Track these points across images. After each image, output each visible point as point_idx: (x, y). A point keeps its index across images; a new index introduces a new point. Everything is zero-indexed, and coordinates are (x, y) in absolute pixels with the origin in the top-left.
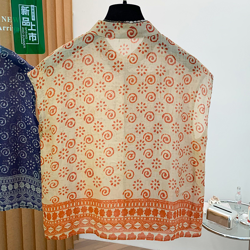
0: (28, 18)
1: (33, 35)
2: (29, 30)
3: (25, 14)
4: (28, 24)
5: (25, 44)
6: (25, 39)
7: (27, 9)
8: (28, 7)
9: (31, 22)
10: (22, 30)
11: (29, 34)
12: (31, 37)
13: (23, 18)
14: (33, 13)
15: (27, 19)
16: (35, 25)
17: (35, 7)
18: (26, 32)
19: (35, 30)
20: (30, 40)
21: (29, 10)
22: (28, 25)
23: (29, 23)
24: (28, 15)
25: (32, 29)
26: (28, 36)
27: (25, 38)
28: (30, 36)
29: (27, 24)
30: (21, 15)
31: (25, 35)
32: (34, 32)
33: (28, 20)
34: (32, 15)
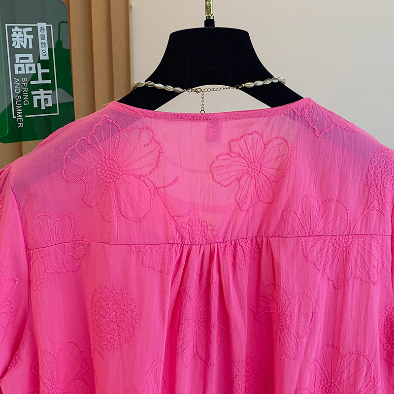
0: (30, 56)
1: (42, 94)
2: (32, 82)
3: (22, 46)
4: (30, 69)
5: (23, 117)
6: (23, 105)
7: (28, 33)
8: (30, 29)
9: (39, 65)
10: (14, 85)
11: (33, 93)
12: (39, 101)
13: (18, 56)
14: (43, 41)
15: (28, 58)
16: (48, 71)
17: (48, 28)
18: (26, 89)
19: (49, 82)
20: (36, 106)
21: (32, 37)
22: (31, 72)
23: (33, 66)
24: (31, 47)
25: (40, 81)
26: (31, 98)
27: (22, 102)
28: (35, 98)
29: (27, 69)
30: (12, 47)
31: (23, 97)
32: (45, 87)
33: (31, 60)
34: (42, 47)
